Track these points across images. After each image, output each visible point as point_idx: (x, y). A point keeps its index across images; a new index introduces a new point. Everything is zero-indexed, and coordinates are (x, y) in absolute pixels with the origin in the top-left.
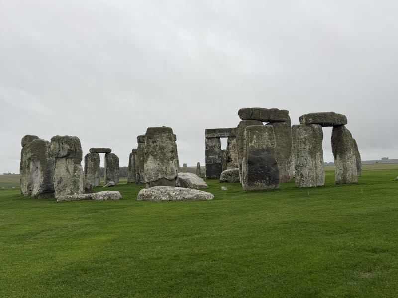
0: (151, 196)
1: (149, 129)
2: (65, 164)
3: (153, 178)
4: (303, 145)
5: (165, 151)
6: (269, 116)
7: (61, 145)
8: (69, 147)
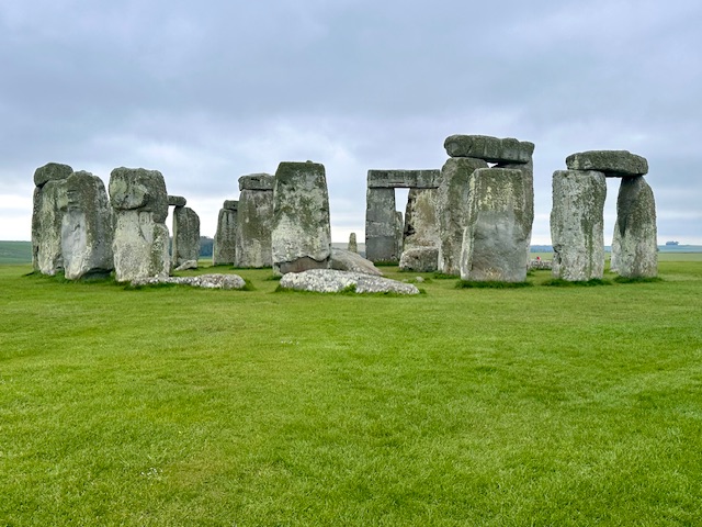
0: (306, 286)
1: (282, 165)
2: (137, 222)
3: (288, 255)
4: (574, 209)
5: (311, 208)
6: (501, 153)
7: (131, 186)
8: (146, 191)
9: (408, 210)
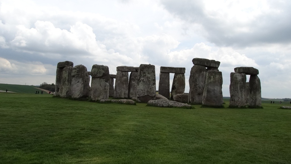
0: (157, 104)
1: (141, 65)
2: (99, 81)
3: (142, 95)
5: (150, 79)
6: (210, 64)
7: (99, 70)
8: (104, 72)
9: (174, 81)
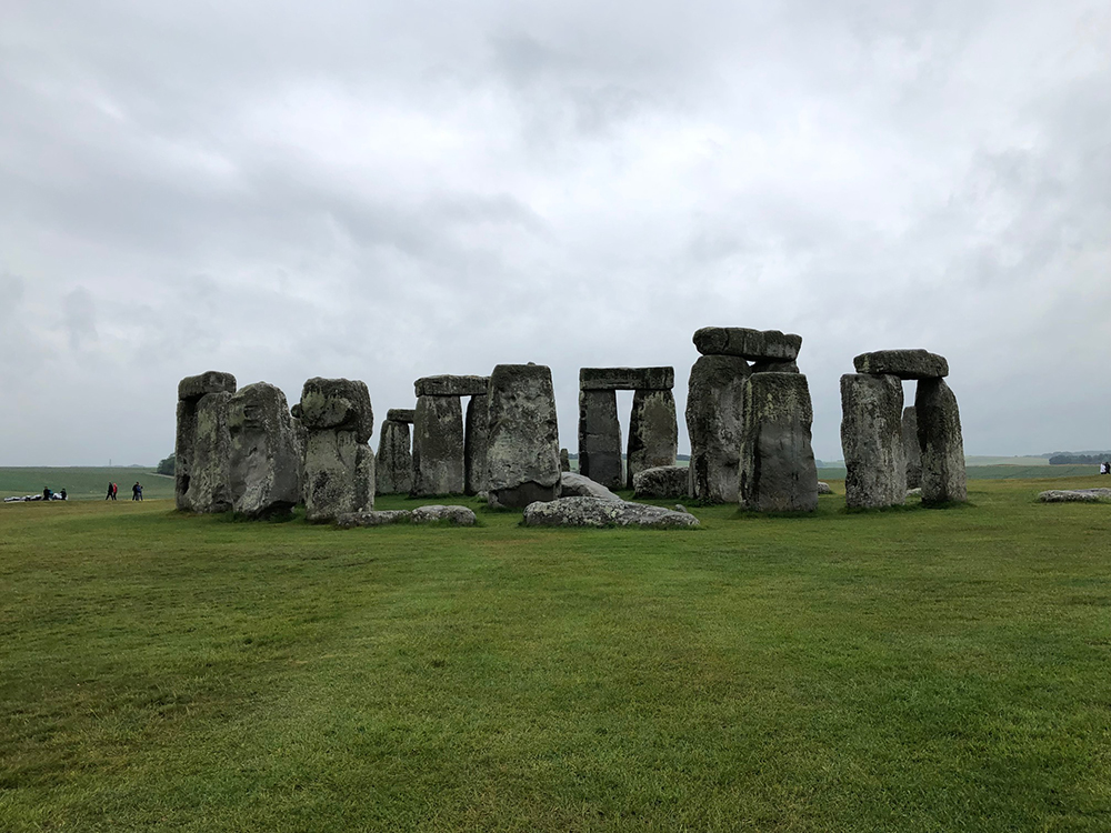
0: (560, 518)
1: (499, 369)
2: (334, 443)
3: (508, 481)
4: (868, 418)
5: (534, 420)
6: (763, 348)
7: (331, 399)
8: (349, 405)
9: (635, 418)
